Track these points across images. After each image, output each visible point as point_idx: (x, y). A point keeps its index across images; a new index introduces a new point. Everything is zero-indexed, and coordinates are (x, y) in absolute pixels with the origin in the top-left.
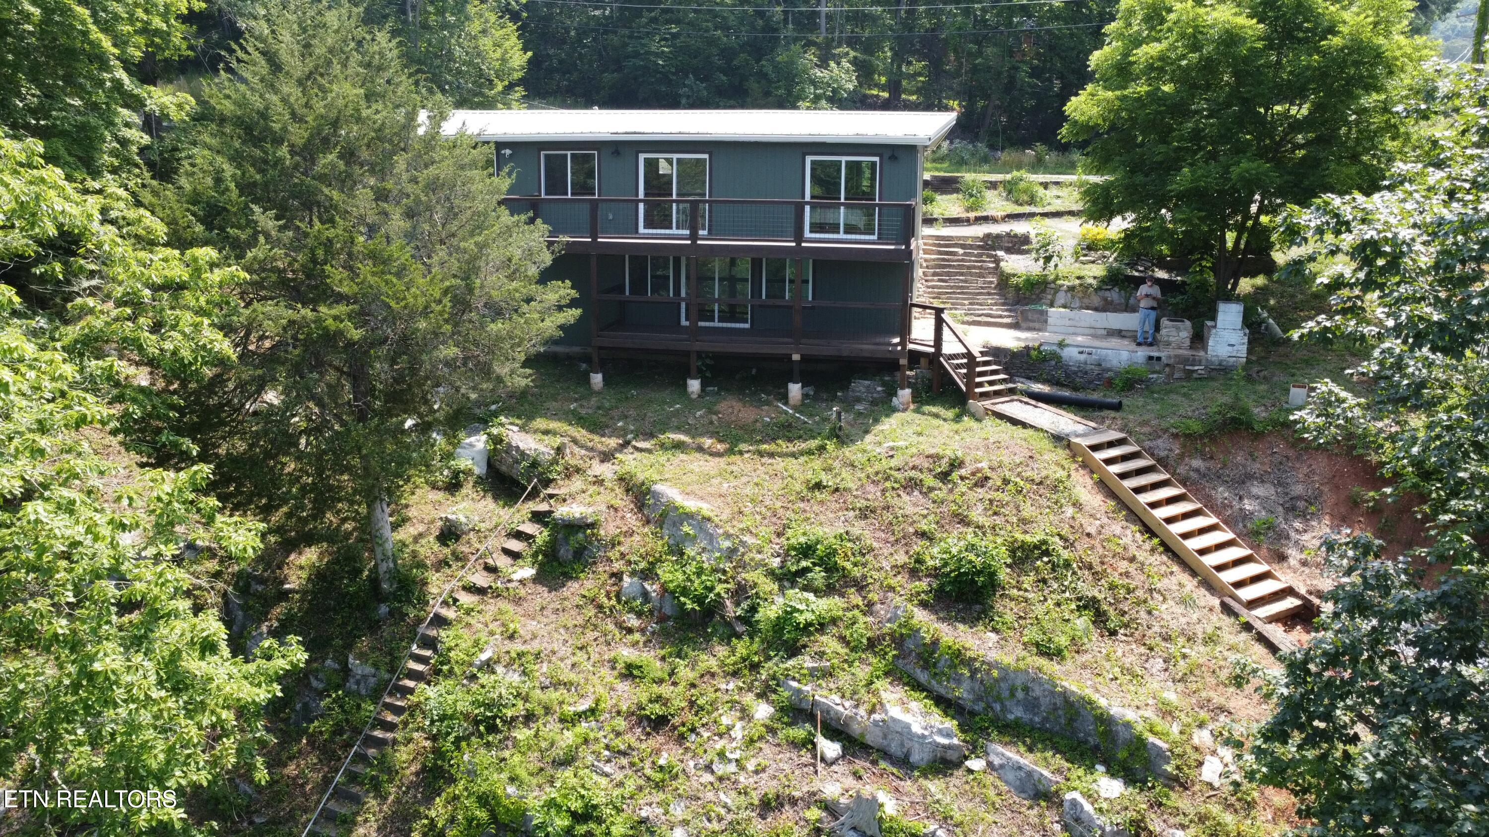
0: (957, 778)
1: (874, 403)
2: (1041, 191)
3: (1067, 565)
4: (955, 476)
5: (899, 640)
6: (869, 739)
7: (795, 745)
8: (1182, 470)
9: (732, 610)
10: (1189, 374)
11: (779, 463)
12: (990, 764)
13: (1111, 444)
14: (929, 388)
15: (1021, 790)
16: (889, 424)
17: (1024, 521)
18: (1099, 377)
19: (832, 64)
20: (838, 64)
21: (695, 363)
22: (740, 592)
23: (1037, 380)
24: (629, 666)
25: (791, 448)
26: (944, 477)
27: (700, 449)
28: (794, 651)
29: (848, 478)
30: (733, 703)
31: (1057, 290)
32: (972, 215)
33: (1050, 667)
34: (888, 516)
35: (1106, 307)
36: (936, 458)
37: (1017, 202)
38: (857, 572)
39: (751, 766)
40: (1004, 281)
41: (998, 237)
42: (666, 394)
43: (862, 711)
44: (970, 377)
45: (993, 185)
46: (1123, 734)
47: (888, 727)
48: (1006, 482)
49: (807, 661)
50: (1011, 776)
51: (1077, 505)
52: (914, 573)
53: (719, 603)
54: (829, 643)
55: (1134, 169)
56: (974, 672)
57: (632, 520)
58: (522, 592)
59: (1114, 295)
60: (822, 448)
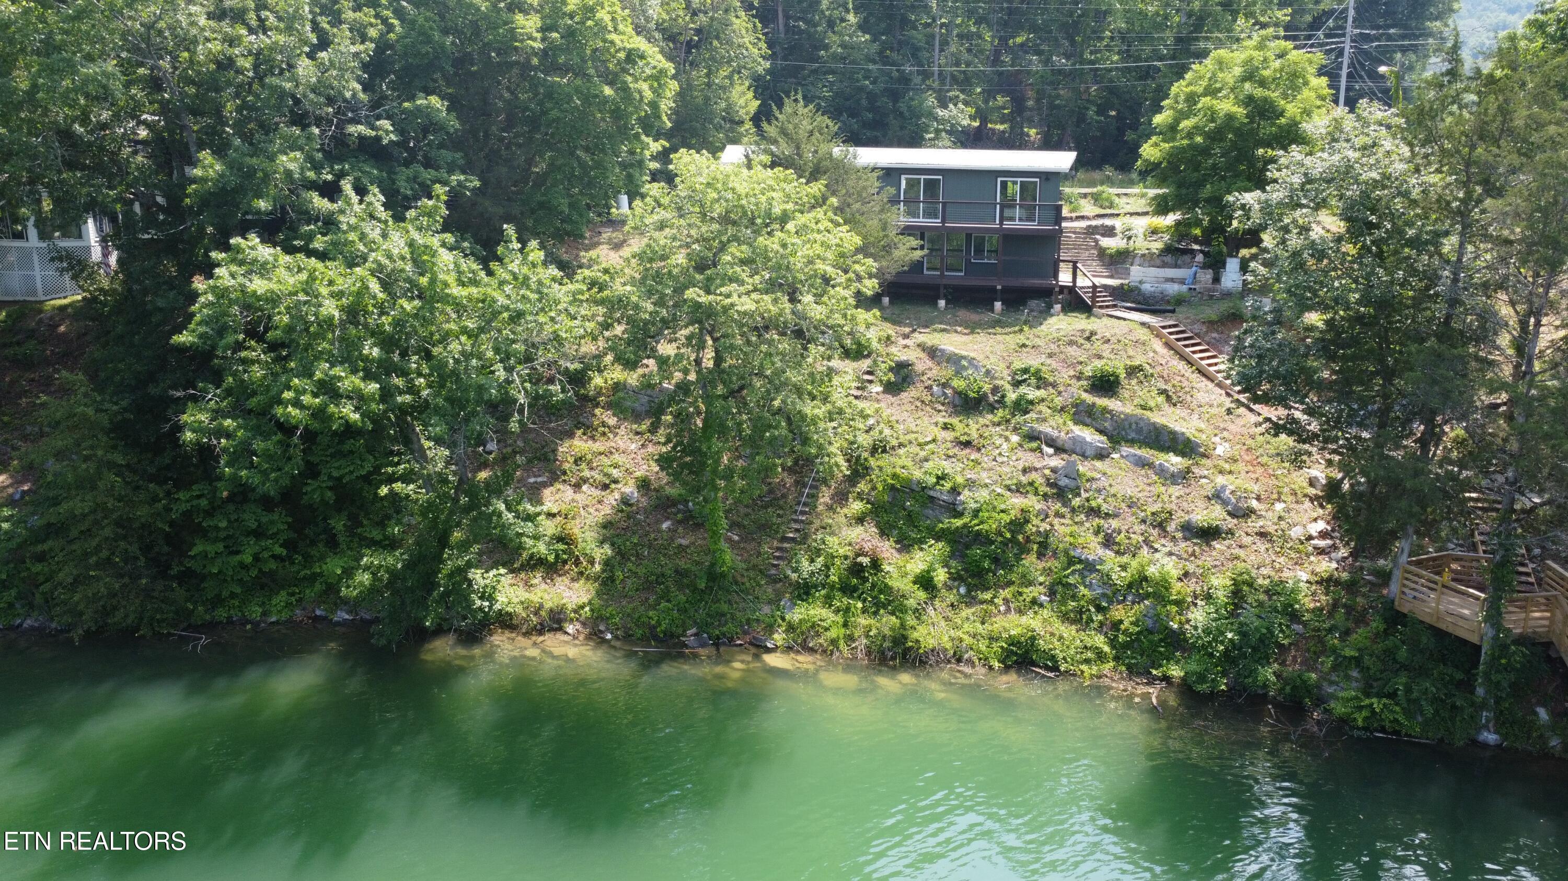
0: (1107, 461)
1: (1041, 312)
2: (1117, 200)
3: (1152, 375)
4: (1093, 338)
5: (1075, 405)
6: (1067, 446)
7: (1033, 450)
8: (1207, 339)
9: (991, 398)
10: (1211, 297)
11: (998, 337)
12: (1122, 456)
13: (1170, 327)
14: (1070, 305)
15: (1136, 464)
16: (1052, 321)
17: (1129, 357)
18: (1162, 299)
19: (951, 106)
20: (955, 105)
21: (942, 291)
22: (995, 390)
23: (1127, 301)
24: (945, 424)
25: (1003, 331)
26: (1088, 339)
27: (956, 332)
28: (1026, 412)
29: (1038, 342)
30: (1001, 435)
31: (1135, 256)
32: (1074, 215)
33: (1148, 414)
34: (1062, 356)
35: (1164, 265)
36: (1083, 331)
37: (1101, 207)
38: (1051, 379)
39: (1014, 458)
40: (1102, 253)
41: (1096, 227)
42: (928, 309)
43: (1062, 434)
44: (1093, 298)
45: (1085, 196)
46: (1181, 438)
47: (1074, 439)
48: (1119, 341)
49: (1033, 415)
50: (1132, 459)
51: (1155, 352)
52: (1079, 379)
53: (985, 395)
54: (1042, 407)
55: (1180, 186)
56: (1113, 416)
57: (930, 363)
58: (879, 397)
59: (1169, 259)
60: (1021, 330)
